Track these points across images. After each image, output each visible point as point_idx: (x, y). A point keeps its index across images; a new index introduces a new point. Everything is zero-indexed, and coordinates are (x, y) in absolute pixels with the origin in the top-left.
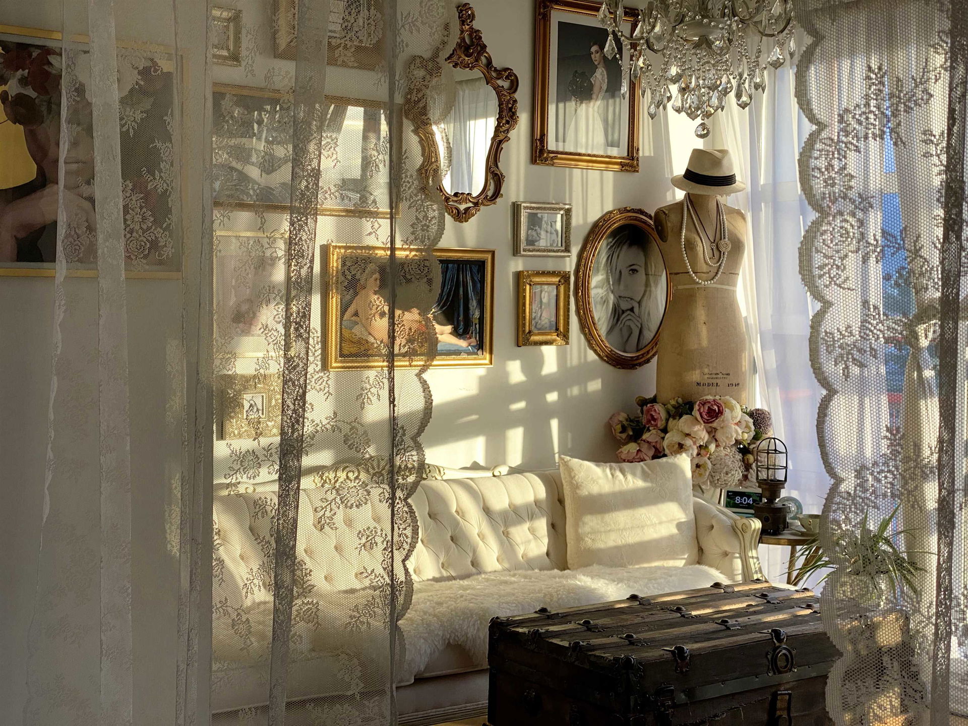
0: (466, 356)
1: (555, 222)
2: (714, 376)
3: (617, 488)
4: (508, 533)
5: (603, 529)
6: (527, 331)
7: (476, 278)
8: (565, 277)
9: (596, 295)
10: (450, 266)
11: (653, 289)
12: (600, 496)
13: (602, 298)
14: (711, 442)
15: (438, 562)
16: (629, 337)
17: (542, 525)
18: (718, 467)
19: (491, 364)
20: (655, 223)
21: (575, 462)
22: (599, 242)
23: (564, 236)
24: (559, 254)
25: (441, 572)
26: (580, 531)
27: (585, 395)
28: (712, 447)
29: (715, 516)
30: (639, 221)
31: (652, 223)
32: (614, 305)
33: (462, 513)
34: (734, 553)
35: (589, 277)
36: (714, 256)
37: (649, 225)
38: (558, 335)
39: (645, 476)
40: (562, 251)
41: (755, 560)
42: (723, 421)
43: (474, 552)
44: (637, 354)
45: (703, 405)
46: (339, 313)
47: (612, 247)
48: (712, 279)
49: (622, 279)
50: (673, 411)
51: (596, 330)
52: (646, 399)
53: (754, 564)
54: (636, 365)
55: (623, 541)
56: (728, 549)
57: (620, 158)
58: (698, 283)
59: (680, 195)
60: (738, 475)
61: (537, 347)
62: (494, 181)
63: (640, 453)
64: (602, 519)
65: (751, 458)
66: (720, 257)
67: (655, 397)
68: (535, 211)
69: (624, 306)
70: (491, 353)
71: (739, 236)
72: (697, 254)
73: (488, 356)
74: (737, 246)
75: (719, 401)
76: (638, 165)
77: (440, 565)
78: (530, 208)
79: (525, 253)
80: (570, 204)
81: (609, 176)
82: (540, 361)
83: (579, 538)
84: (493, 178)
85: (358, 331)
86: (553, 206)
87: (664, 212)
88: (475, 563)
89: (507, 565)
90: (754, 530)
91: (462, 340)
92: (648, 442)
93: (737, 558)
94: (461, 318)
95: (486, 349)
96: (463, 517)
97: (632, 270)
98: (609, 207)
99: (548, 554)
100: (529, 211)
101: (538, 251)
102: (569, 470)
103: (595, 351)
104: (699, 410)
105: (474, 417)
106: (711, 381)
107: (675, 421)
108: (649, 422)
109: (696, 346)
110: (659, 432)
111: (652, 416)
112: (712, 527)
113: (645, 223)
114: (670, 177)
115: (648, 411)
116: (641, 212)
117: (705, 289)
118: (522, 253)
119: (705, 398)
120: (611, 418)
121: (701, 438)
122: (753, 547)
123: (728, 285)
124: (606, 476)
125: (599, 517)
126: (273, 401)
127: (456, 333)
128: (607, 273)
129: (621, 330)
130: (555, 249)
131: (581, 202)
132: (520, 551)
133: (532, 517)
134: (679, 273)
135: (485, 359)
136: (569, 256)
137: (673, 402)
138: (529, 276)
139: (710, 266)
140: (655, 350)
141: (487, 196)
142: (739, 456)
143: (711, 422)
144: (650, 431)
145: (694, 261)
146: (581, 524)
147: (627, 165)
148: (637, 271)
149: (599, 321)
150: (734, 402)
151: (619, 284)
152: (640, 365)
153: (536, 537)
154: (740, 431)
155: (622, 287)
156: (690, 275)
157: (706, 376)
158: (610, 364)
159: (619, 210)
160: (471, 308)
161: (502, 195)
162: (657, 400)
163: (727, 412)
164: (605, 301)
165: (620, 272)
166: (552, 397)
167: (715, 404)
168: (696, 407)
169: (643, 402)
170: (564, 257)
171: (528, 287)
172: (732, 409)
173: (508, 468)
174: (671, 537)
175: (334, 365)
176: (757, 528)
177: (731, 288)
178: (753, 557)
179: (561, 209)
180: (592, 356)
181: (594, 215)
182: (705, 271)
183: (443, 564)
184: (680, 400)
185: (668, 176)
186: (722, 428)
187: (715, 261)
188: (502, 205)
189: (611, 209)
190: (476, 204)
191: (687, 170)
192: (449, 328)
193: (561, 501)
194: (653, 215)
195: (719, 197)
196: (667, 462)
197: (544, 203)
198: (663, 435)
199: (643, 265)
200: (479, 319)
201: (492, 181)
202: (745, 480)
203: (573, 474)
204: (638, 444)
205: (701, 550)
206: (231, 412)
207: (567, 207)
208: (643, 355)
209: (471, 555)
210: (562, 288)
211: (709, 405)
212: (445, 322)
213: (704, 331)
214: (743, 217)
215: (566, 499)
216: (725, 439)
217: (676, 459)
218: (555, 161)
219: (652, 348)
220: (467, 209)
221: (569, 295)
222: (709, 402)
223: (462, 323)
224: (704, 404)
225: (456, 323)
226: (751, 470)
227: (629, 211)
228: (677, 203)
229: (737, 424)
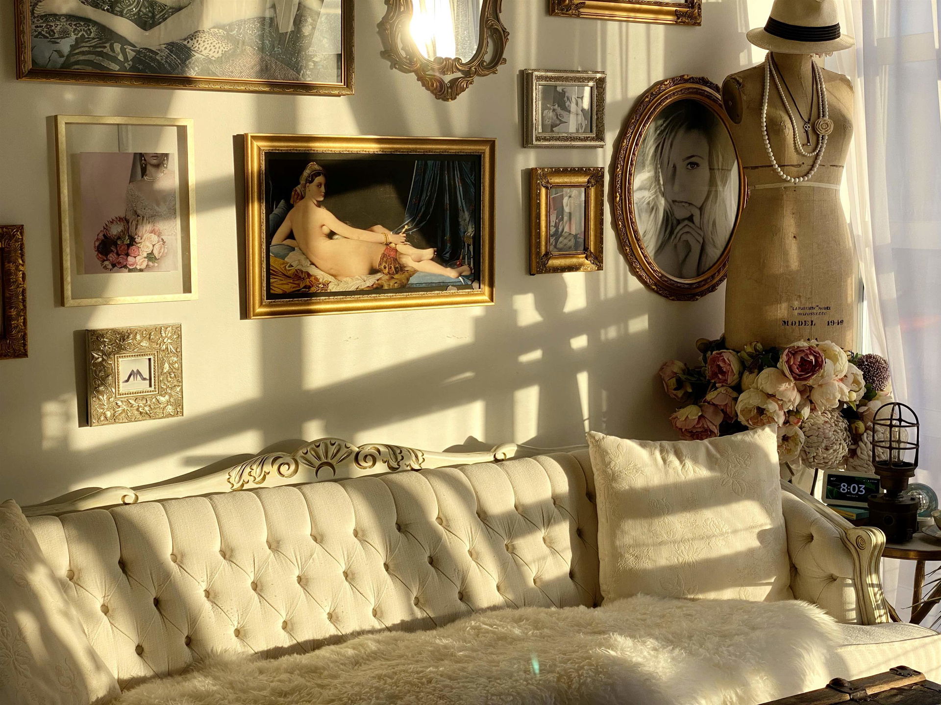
0: (454, 291)
1: (582, 98)
2: (808, 311)
3: (671, 479)
4: (514, 548)
5: (650, 541)
6: (543, 251)
7: (468, 181)
8: (596, 176)
9: (640, 199)
10: (430, 163)
11: (720, 188)
12: (646, 492)
13: (648, 203)
14: (805, 405)
15: (409, 599)
16: (686, 257)
17: (563, 532)
18: (814, 438)
19: (492, 300)
20: (723, 96)
21: (611, 441)
22: (644, 126)
23: (595, 117)
24: (588, 143)
25: (412, 613)
26: (618, 543)
27: (625, 338)
28: (806, 412)
29: (814, 522)
30: (700, 94)
31: (720, 97)
32: (666, 212)
33: (447, 520)
34: (845, 579)
35: (630, 174)
36: (808, 141)
37: (715, 100)
38: (586, 258)
39: (711, 462)
40: (593, 139)
41: (876, 589)
42: (822, 376)
43: (464, 580)
44: (698, 280)
45: (793, 354)
46: (264, 235)
47: (662, 132)
48: (806, 174)
49: (677, 177)
50: (749, 361)
51: (641, 249)
52: (711, 343)
53: (875, 595)
54: (697, 294)
55: (681, 560)
56: (836, 573)
57: (674, 5)
58: (785, 181)
59: (758, 56)
60: (843, 450)
61: (557, 275)
62: (494, 41)
63: (703, 421)
64: (650, 525)
65: (861, 426)
66: (818, 143)
67: (723, 339)
68: (552, 83)
69: (680, 213)
70: (491, 285)
71: (845, 111)
72: (784, 139)
73: (486, 289)
74: (842, 127)
75: (817, 349)
76: (699, 15)
77: (412, 602)
78: (546, 78)
79: (539, 143)
80: (603, 72)
81: (659, 32)
82: (561, 294)
83: (617, 555)
84: (492, 36)
85: (293, 259)
86: (578, 75)
87: (738, 82)
88: (464, 596)
89: (510, 596)
90: (875, 546)
91: (449, 269)
92: (714, 404)
93: (849, 585)
94: (447, 237)
95: (484, 280)
96: (447, 528)
97: (691, 163)
98: (658, 75)
99: (572, 574)
100: (543, 82)
101: (558, 139)
102: (603, 453)
103: (640, 278)
104: (788, 362)
105: (468, 374)
106: (803, 318)
107: (752, 376)
108: (715, 375)
109: (781, 270)
110: (730, 390)
111: (719, 366)
112: (811, 538)
113: (709, 96)
114: (745, 32)
115: (714, 360)
116: (704, 81)
117: (795, 188)
118: (535, 142)
119: (796, 344)
120: (662, 369)
121: (790, 401)
122: (873, 569)
123: (829, 182)
124: (655, 460)
125: (645, 523)
126: (166, 366)
127: (440, 259)
128: (656, 169)
129: (676, 246)
130: (582, 136)
131: (618, 68)
132: (530, 574)
133: (548, 521)
134: (757, 167)
135: (483, 294)
136: (602, 147)
137: (749, 349)
138: (545, 176)
139: (804, 156)
140: (722, 274)
141: (483, 61)
142: (843, 424)
143: (806, 379)
144: (716, 388)
145: (780, 151)
146: (619, 533)
147: (684, 15)
148: (698, 165)
149: (644, 236)
150: (837, 349)
151: (673, 184)
152: (703, 294)
153: (554, 551)
154: (846, 390)
155: (676, 187)
156: (775, 170)
157: (796, 312)
158: (660, 294)
159: (673, 79)
160: (462, 223)
161: (505, 60)
162: (727, 345)
163: (828, 364)
164: (653, 208)
165: (674, 167)
166: (580, 342)
167: (811, 354)
168: (784, 357)
169: (708, 346)
170: (596, 147)
171: (543, 191)
172: (835, 359)
173: (516, 448)
174: (751, 552)
175: (259, 310)
176: (880, 542)
177: (832, 186)
178: (872, 585)
179: (591, 79)
180: (634, 284)
181: (638, 87)
182: (795, 163)
183: (416, 598)
184: (759, 346)
185: (742, 30)
186: (821, 386)
187: (810, 148)
188: (506, 74)
189: (661, 78)
190: (468, 74)
191: (771, 20)
192: (429, 252)
193: (591, 496)
194: (720, 85)
195: (816, 58)
196: (743, 441)
197: (565, 71)
198: (735, 395)
199: (706, 158)
200: (474, 237)
201: (489, 40)
202: (852, 457)
203: (607, 459)
204: (700, 407)
205: (794, 570)
206: (99, 386)
207: (598, 76)
208: (705, 280)
209: (459, 584)
210: (592, 191)
211: (803, 355)
212: (424, 243)
213: (793, 249)
214: (849, 85)
215: (598, 495)
216: (824, 401)
217: (756, 436)
218: (581, 10)
219: (719, 271)
220: (454, 82)
221: (603, 201)
222: (803, 351)
223: (449, 245)
224: (795, 352)
225: (439, 245)
226: (861, 443)
227: (686, 81)
228: (755, 68)
229: (841, 380)
